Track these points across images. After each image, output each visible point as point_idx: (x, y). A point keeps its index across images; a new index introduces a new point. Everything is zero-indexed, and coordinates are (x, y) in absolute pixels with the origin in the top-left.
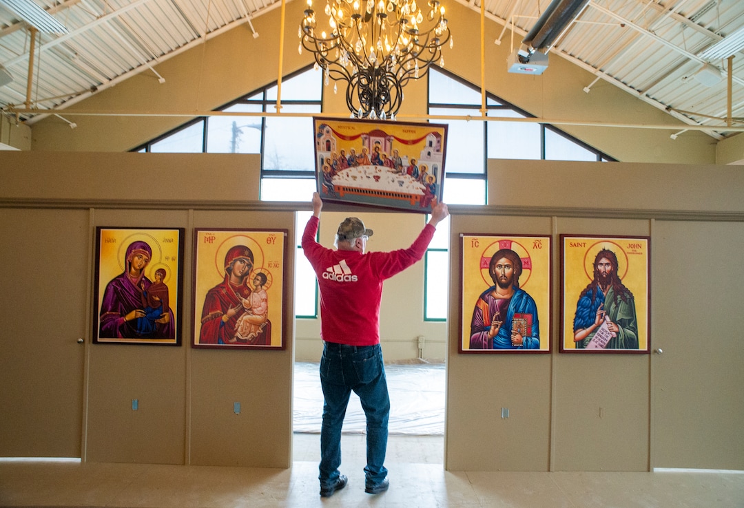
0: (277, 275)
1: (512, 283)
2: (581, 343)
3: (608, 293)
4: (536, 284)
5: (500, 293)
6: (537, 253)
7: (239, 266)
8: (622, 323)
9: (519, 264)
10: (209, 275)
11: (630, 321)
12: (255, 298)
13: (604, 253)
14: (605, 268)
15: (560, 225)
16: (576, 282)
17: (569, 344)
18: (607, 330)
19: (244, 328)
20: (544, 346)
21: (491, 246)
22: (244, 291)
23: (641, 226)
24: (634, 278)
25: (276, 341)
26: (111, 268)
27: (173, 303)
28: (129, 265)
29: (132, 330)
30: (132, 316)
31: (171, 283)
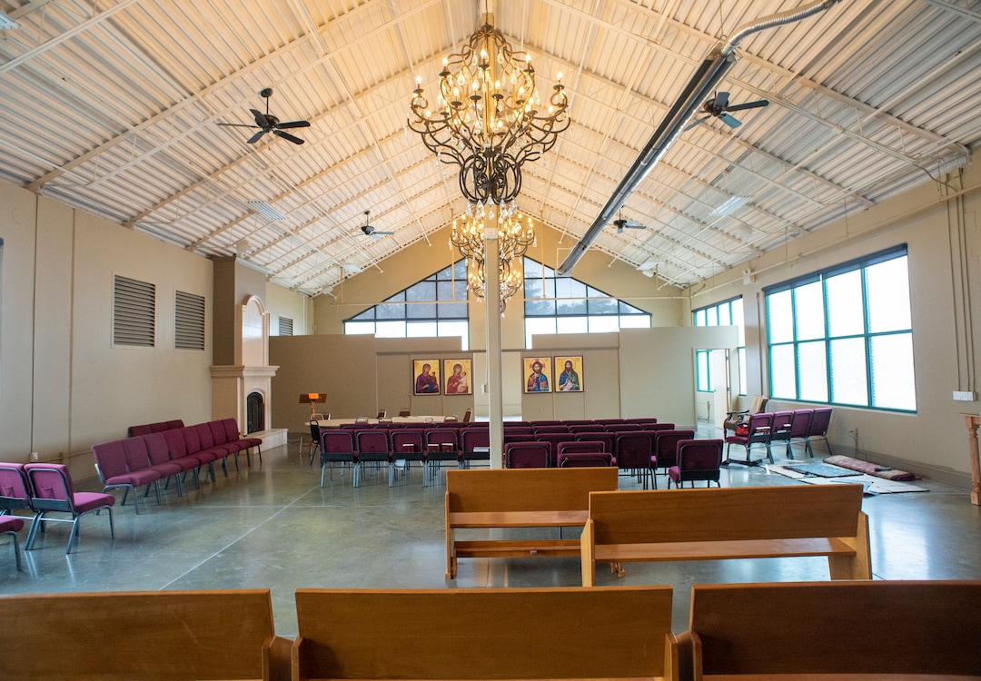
0: (469, 372)
1: (539, 372)
2: (562, 389)
3: (569, 374)
4: (547, 372)
5: (536, 375)
6: (547, 362)
7: (458, 370)
8: (575, 383)
9: (541, 366)
10: (449, 373)
11: (577, 382)
12: (463, 380)
13: (568, 362)
14: (568, 366)
15: (554, 353)
16: (559, 370)
17: (558, 390)
18: (569, 385)
19: (460, 389)
20: (550, 391)
21: (533, 361)
22: (460, 378)
23: (580, 352)
24: (578, 369)
25: (470, 392)
26: (418, 372)
27: (438, 382)
28: (424, 371)
29: (425, 391)
30: (425, 387)
31: (437, 376)
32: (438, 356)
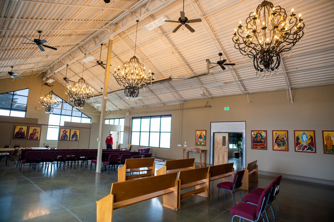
0: (40, 132)
1: (65, 134)
2: (72, 140)
3: (75, 135)
4: (68, 134)
5: (64, 135)
6: (68, 131)
7: (35, 131)
8: (76, 138)
9: (66, 132)
10: (31, 131)
11: (77, 138)
12: (36, 134)
13: (75, 131)
14: (75, 132)
15: (71, 128)
17: (71, 140)
18: (75, 138)
19: (35, 138)
20: (68, 140)
21: (64, 130)
22: (35, 134)
23: (79, 129)
24: (78, 134)
25: (39, 139)
26: (17, 130)
27: (25, 135)
28: (20, 130)
29: (19, 138)
30: (19, 136)
31: (25, 132)
32: (27, 125)
